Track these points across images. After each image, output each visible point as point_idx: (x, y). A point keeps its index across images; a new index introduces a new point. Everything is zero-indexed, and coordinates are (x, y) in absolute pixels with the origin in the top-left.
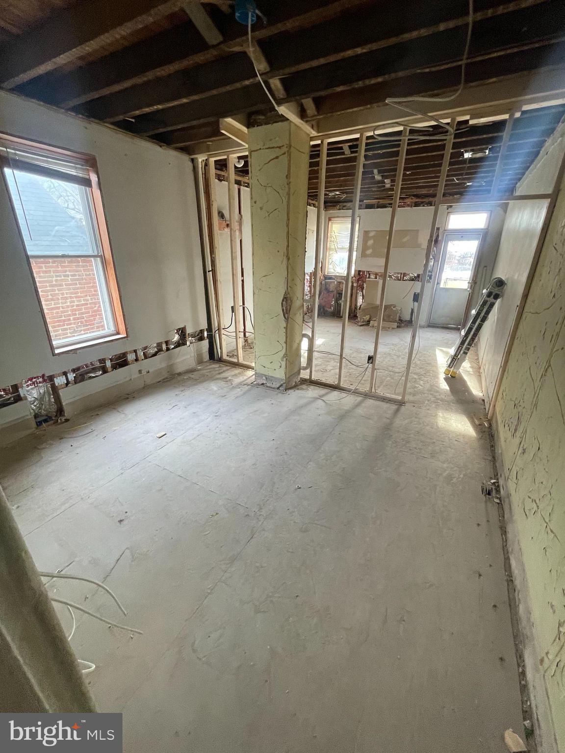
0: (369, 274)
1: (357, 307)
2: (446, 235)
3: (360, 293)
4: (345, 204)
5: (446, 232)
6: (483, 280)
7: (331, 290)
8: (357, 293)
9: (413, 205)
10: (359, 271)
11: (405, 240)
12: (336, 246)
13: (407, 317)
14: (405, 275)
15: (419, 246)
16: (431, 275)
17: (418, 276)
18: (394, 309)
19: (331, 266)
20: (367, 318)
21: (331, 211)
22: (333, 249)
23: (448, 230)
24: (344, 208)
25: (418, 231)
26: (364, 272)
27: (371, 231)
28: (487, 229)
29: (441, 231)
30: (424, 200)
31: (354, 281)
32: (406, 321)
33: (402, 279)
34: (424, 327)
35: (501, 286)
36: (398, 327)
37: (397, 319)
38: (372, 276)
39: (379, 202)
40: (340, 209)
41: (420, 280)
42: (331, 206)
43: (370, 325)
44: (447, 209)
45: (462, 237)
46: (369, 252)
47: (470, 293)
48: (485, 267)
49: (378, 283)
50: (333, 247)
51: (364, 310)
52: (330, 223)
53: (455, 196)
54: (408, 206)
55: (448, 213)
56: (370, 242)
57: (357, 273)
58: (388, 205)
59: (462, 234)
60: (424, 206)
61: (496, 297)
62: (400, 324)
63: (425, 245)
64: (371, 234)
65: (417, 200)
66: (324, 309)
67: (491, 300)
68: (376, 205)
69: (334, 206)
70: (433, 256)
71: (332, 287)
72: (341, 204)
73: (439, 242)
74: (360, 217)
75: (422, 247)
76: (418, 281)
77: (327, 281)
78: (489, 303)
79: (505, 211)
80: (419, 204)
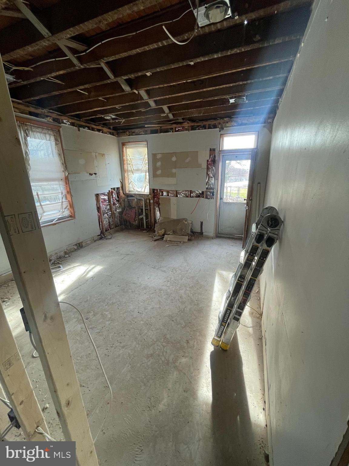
0: (162, 192)
1: (156, 221)
2: (223, 155)
3: (157, 209)
4: (133, 130)
5: (221, 152)
6: (258, 196)
7: (133, 206)
8: (154, 209)
9: (190, 128)
10: (154, 190)
11: (187, 161)
12: (132, 168)
13: (198, 229)
14: (191, 192)
15: (199, 166)
16: (214, 192)
17: (203, 193)
18: (186, 223)
19: (131, 186)
20: (162, 231)
21: (123, 137)
22: (130, 170)
23: (224, 151)
24: (133, 134)
25: (197, 152)
26: (157, 190)
27: (159, 153)
28: (257, 148)
29: (216, 152)
30: (199, 124)
31: (150, 199)
32: (198, 233)
33: (189, 196)
34: (213, 238)
35: (276, 226)
36: (189, 240)
37: (189, 232)
38: (165, 194)
39: (161, 127)
40: (129, 135)
41: (205, 197)
42: (122, 133)
43: (164, 239)
44: (220, 131)
45: (236, 157)
46: (159, 172)
47: (247, 210)
48: (259, 183)
49: (170, 200)
50: (130, 169)
51: (161, 224)
52: (124, 148)
53: (225, 119)
54: (187, 130)
55: (221, 135)
56: (159, 164)
57: (152, 191)
58: (169, 130)
59: (237, 154)
60: (199, 129)
61: (270, 242)
62: (192, 236)
63: (204, 166)
64: (159, 156)
65: (193, 124)
66: (130, 223)
67: (263, 246)
68: (159, 130)
69: (125, 132)
70: (213, 175)
71: (134, 204)
72: (130, 130)
73: (216, 161)
74: (147, 141)
75: (203, 167)
76: (203, 197)
77: (129, 198)
78: (260, 251)
79: (271, 131)
80: (195, 128)
